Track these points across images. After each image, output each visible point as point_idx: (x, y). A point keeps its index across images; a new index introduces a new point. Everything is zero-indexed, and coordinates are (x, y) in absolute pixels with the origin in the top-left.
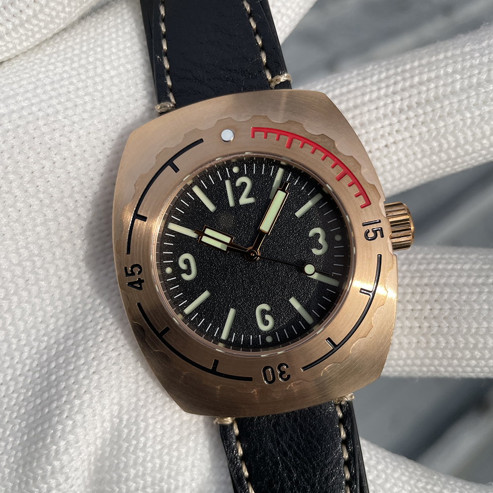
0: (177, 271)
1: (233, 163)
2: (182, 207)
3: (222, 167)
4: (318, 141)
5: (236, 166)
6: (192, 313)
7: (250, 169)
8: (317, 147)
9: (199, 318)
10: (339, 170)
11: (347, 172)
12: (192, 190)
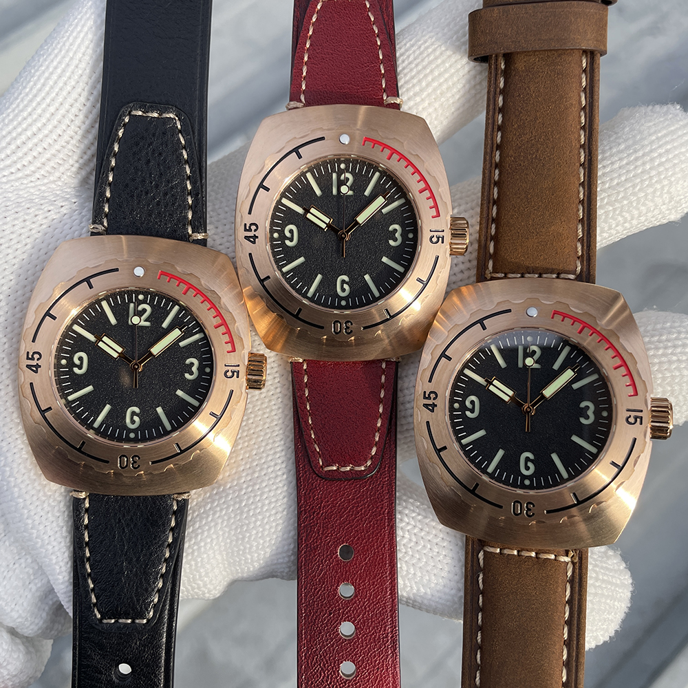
0: (71, 364)
1: (140, 291)
2: (89, 314)
3: (130, 292)
4: (209, 295)
5: (142, 294)
6: (74, 401)
7: (152, 299)
8: (206, 299)
9: (79, 406)
10: (218, 320)
11: (224, 323)
12: (101, 304)
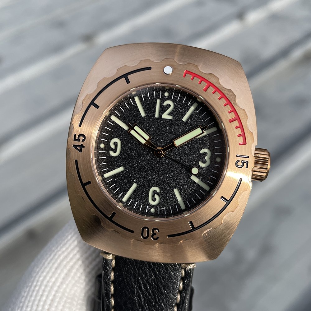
0: (108, 148)
1: (166, 89)
2: (124, 107)
3: (158, 90)
5: (168, 92)
6: (109, 178)
7: (176, 96)
8: (223, 96)
9: (112, 183)
10: (233, 115)
11: (238, 118)
12: (134, 99)
